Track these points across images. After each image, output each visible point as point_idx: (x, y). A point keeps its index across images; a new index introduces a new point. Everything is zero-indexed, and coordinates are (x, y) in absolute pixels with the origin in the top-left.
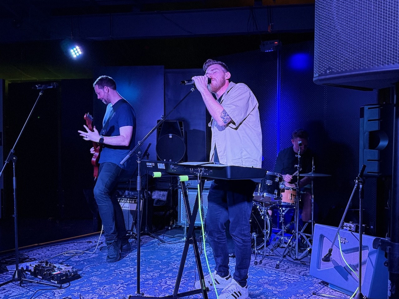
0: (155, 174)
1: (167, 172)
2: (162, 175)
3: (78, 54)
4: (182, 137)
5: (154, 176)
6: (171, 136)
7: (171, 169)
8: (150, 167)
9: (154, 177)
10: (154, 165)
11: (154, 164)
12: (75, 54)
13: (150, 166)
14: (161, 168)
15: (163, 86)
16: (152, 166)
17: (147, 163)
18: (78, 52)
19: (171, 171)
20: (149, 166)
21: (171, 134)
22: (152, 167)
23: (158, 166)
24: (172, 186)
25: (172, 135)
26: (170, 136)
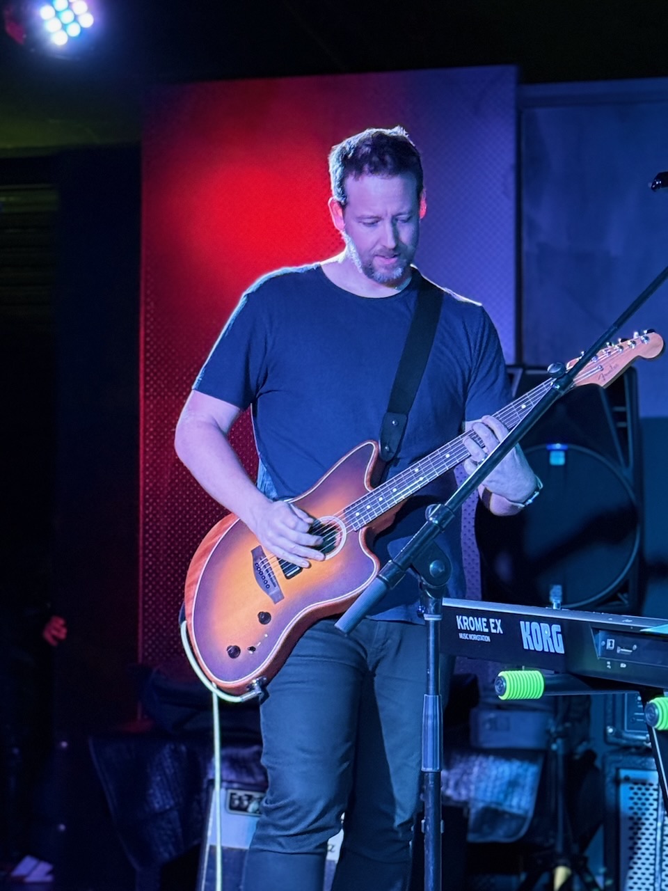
0: (509, 685)
1: (576, 669)
2: (547, 688)
3: (74, 31)
4: (622, 459)
5: (503, 691)
6: (562, 454)
7: (599, 654)
8: (475, 637)
9: (503, 698)
10: (500, 630)
11: (499, 623)
12: (60, 26)
13: (475, 632)
14: (539, 648)
15: (511, 179)
16: (489, 634)
17: (459, 619)
18: (76, 19)
19: (599, 669)
20: (470, 632)
21: (558, 446)
22: (488, 639)
23: (525, 635)
24: (564, 735)
25: (566, 452)
26: (553, 455)
